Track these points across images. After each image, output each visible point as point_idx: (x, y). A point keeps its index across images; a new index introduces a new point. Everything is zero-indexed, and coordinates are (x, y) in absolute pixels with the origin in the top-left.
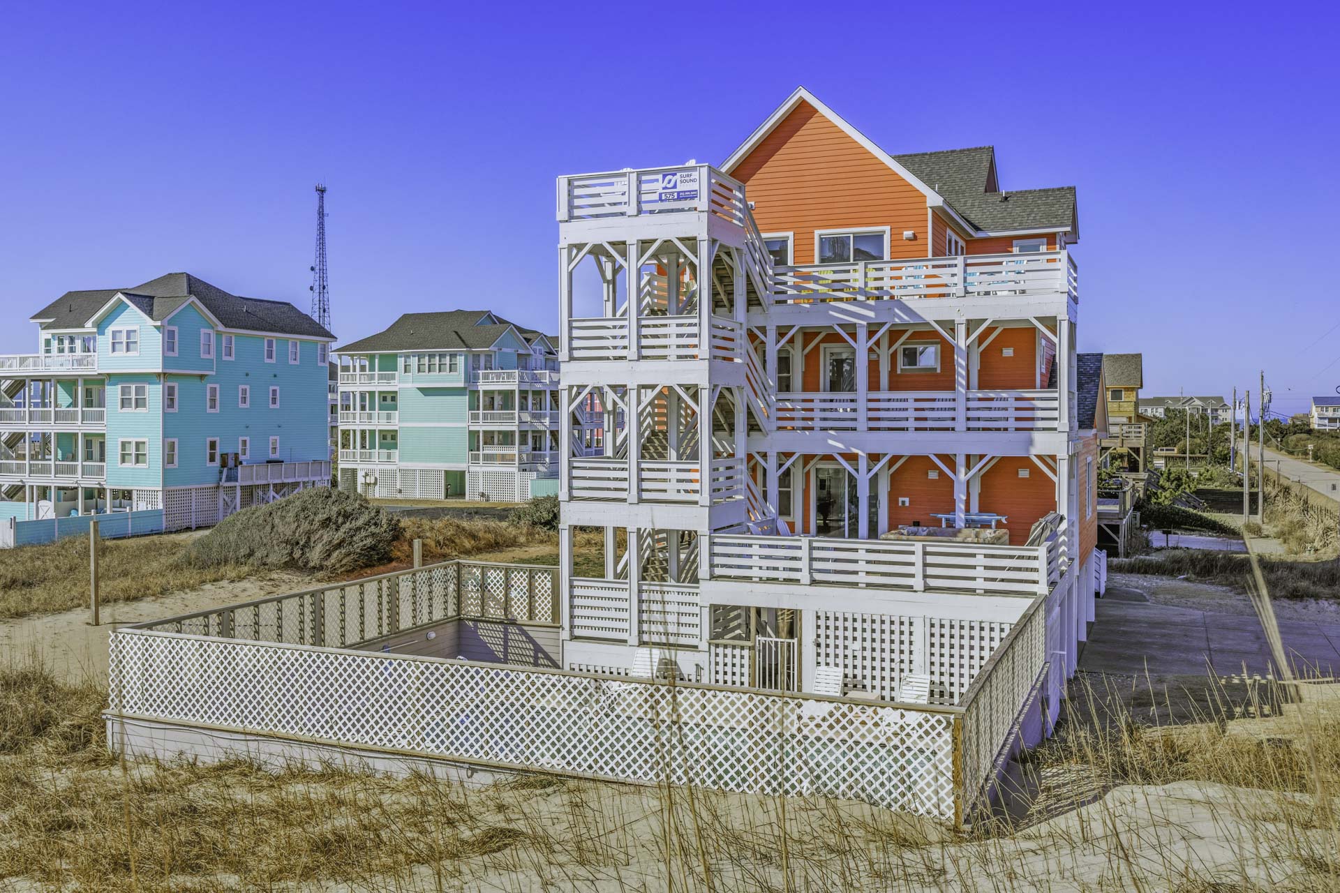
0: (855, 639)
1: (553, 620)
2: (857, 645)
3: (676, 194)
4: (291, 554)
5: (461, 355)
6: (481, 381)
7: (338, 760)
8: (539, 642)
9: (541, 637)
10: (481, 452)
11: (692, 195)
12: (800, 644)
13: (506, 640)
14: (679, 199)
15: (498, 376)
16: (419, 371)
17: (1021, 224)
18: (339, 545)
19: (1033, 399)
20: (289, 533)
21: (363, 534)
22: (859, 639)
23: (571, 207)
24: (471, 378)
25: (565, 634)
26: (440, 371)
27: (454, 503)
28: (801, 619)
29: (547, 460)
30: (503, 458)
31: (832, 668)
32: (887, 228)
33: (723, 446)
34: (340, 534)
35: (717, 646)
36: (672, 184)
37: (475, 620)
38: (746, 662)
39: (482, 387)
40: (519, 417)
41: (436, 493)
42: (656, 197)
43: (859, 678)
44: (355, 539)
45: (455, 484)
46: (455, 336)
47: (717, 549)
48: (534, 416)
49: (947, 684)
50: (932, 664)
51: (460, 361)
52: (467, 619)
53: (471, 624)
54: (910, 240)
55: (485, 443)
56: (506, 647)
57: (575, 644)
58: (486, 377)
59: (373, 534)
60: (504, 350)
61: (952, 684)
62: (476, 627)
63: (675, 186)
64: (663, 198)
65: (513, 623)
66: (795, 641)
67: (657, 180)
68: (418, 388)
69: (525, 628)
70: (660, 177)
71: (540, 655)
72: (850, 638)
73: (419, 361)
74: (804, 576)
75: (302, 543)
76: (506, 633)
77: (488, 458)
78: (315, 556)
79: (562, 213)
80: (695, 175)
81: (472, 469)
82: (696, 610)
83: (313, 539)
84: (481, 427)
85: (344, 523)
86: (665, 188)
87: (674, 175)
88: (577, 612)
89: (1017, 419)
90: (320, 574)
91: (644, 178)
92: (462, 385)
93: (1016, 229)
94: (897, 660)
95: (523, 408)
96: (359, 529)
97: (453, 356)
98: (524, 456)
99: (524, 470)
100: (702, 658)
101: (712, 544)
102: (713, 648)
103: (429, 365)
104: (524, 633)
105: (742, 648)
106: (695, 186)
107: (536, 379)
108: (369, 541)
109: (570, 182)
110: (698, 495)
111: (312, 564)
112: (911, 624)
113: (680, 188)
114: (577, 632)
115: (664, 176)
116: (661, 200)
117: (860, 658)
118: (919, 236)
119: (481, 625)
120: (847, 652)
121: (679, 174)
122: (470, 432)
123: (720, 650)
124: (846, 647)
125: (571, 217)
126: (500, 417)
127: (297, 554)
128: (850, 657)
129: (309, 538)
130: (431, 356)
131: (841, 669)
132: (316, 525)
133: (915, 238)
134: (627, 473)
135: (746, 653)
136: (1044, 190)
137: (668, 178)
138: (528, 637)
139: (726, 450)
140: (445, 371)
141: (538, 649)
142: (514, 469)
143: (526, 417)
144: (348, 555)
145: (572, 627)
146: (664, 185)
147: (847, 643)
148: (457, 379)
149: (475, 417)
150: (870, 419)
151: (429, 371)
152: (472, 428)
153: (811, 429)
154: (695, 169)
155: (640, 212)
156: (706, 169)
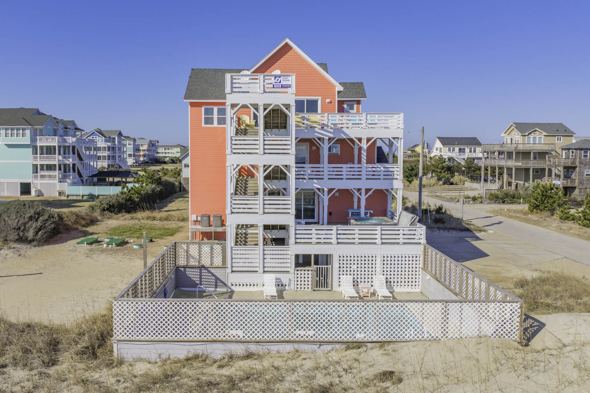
0: (354, 264)
1: (223, 264)
2: (355, 266)
3: (280, 86)
4: (18, 234)
5: (28, 129)
6: (38, 141)
7: (253, 348)
8: (216, 274)
9: (218, 273)
10: (39, 174)
11: (289, 86)
12: (332, 267)
13: (201, 275)
14: (282, 87)
15: (47, 139)
16: (6, 136)
17: (348, 96)
18: (40, 229)
19: (389, 168)
20: (15, 225)
21: (50, 222)
22: (356, 264)
23: (232, 88)
24: (33, 139)
25: (229, 270)
26: (17, 136)
27: (25, 198)
28: (333, 258)
29: (71, 177)
30: (50, 176)
31: (348, 276)
32: (320, 98)
33: (268, 186)
34: (39, 224)
35: (298, 271)
36: (278, 81)
37: (184, 267)
38: (310, 276)
39: (39, 144)
40: (58, 158)
41: (16, 194)
42: (272, 86)
43: (356, 279)
44: (46, 225)
45: (26, 189)
46: (24, 120)
47: (298, 232)
48: (64, 157)
49: (389, 278)
50: (384, 271)
51: (28, 132)
52: (181, 267)
53: (182, 269)
54: (329, 103)
55: (41, 170)
56: (201, 278)
57: (233, 274)
58: (41, 139)
59: (54, 222)
60: (48, 127)
61: (391, 278)
62: (185, 270)
63: (280, 82)
64: (275, 86)
65: (203, 267)
66: (330, 266)
67: (272, 79)
68: (5, 144)
69: (209, 269)
71: (218, 281)
72: (352, 264)
73: (6, 132)
74: (334, 241)
75: (22, 229)
76: (201, 272)
77: (43, 177)
78: (30, 234)
79: (228, 90)
80: (290, 78)
81: (35, 182)
82: (289, 257)
83: (27, 226)
84: (39, 162)
85: (39, 217)
86: (276, 83)
88: (234, 260)
89: (384, 175)
90: (35, 243)
91: (266, 77)
92: (29, 143)
93: (347, 98)
94: (370, 271)
95: (59, 154)
96: (47, 220)
97: (24, 129)
98: (60, 175)
99: (61, 182)
100: (291, 276)
101: (296, 230)
102: (296, 271)
103: (11, 134)
104: (210, 272)
105: (308, 271)
106: (290, 83)
107: (65, 141)
108: (53, 226)
109: (231, 76)
110: (290, 210)
111: (29, 239)
112: (376, 257)
113: (283, 83)
114: (234, 269)
115: (275, 78)
116: (274, 87)
117: (356, 271)
118: (332, 101)
119: (187, 269)
120: (351, 269)
121: (282, 77)
122: (33, 164)
123: (299, 272)
124: (351, 267)
125: (232, 92)
126: (47, 158)
127: (21, 234)
128: (352, 271)
129: (25, 226)
130: (12, 129)
131: (352, 277)
132: (27, 220)
133: (331, 102)
134: (258, 201)
135: (310, 272)
136: (352, 83)
137: (277, 78)
138: (212, 273)
139: (269, 187)
140: (20, 136)
141: (217, 279)
142: (56, 181)
143: (61, 158)
144: (45, 233)
145: (232, 267)
146: (275, 81)
147: (351, 266)
148: (27, 140)
149: (35, 158)
150: (329, 175)
151: (11, 136)
152: (34, 163)
153: (305, 179)
154: (289, 76)
155: (265, 92)
156: (294, 76)
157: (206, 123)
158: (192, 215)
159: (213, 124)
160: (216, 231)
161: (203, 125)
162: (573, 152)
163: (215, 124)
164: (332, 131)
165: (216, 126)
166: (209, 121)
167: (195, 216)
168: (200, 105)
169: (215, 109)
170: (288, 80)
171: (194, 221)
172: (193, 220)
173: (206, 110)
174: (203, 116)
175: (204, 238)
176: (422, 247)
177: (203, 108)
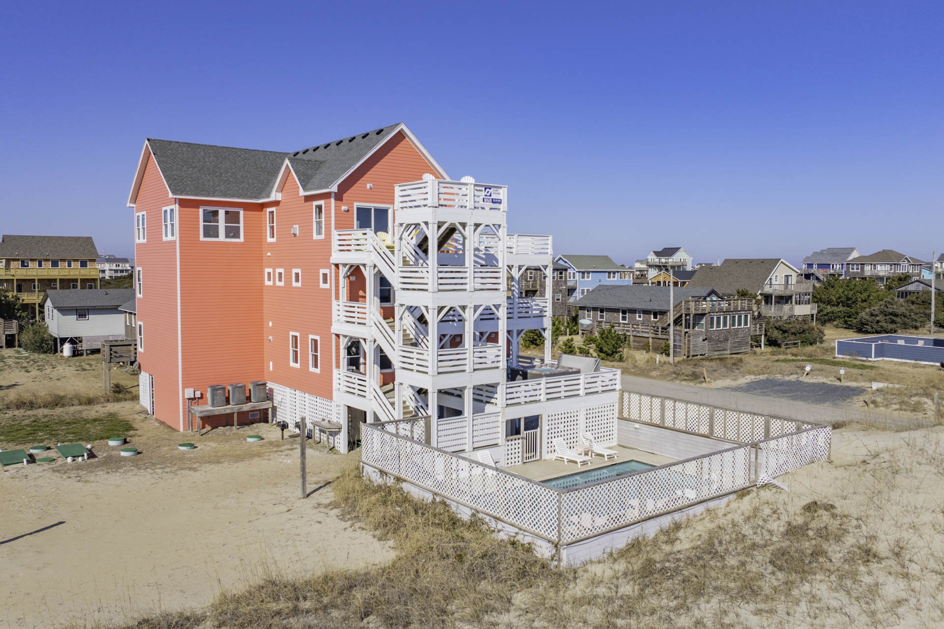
2: (562, 426)
3: (491, 200)
11: (500, 201)
12: (541, 431)
14: (493, 202)
22: (563, 422)
28: (542, 419)
35: (508, 441)
36: (489, 194)
38: (520, 445)
42: (481, 200)
47: (508, 390)
50: (586, 427)
63: (490, 196)
64: (485, 201)
66: (539, 430)
67: (482, 191)
70: (483, 189)
72: (560, 423)
74: (543, 398)
80: (501, 191)
82: (499, 424)
86: (486, 196)
87: (490, 189)
101: (506, 388)
106: (501, 197)
110: (501, 363)
112: (580, 411)
113: (493, 197)
115: (486, 189)
116: (483, 202)
120: (558, 430)
121: (492, 189)
123: (510, 443)
124: (558, 428)
128: (559, 432)
135: (520, 441)
137: (487, 190)
146: (485, 194)
147: (558, 425)
153: (454, 321)
154: (501, 187)
155: (475, 208)
156: (506, 189)
157: (206, 235)
158: (186, 390)
159: (217, 236)
160: (242, 410)
161: (202, 238)
162: (531, 273)
163: (222, 237)
164: (484, 256)
165: (222, 240)
166: (211, 232)
167: (192, 390)
168: (196, 204)
169: (222, 213)
170: (499, 194)
171: (189, 399)
172: (187, 396)
173: (206, 214)
174: (201, 224)
175: (207, 425)
176: (616, 395)
177: (201, 211)
